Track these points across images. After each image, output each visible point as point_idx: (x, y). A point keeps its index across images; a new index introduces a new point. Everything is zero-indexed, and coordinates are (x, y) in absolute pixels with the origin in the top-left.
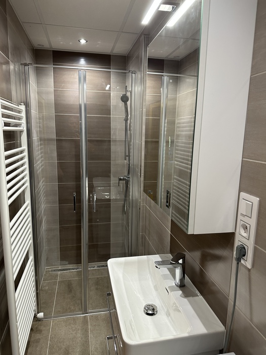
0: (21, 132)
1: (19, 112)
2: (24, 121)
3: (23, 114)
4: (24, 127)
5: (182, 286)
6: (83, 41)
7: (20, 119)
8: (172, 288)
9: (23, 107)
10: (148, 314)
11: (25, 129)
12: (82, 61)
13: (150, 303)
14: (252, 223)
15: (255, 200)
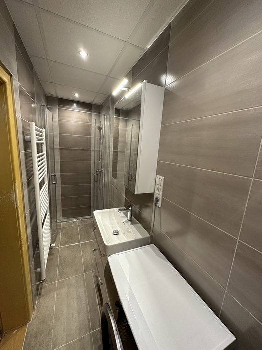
0: (43, 144)
1: (42, 133)
2: (44, 138)
3: (44, 134)
5: (131, 220)
6: (77, 95)
8: (126, 222)
9: (44, 130)
10: (114, 235)
11: (45, 142)
13: (116, 230)
14: (161, 188)
15: (162, 178)
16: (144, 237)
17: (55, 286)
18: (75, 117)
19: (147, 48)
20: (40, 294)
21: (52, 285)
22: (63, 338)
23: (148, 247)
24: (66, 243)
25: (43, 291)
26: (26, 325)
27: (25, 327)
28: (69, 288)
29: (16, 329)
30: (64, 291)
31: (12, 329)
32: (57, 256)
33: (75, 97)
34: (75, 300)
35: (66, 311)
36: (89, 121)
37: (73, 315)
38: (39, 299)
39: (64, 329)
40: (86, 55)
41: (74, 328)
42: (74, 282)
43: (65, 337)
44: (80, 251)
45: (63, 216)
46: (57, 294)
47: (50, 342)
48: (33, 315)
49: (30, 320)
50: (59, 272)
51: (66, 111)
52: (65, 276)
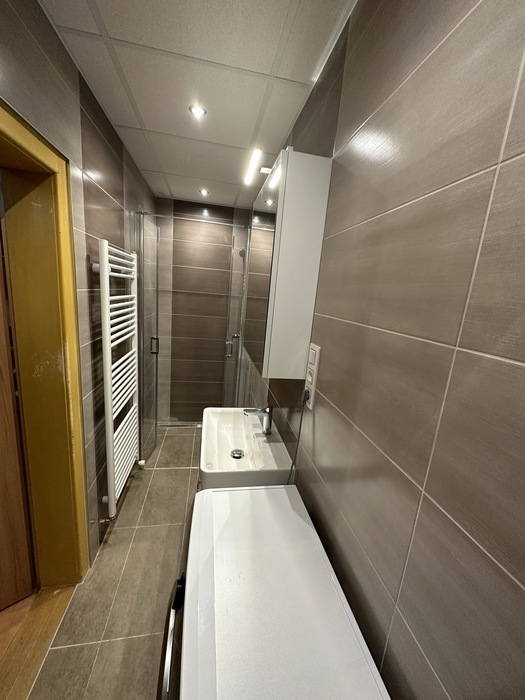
0: (132, 279)
1: (131, 260)
2: (135, 269)
3: (135, 263)
4: (134, 275)
5: (268, 433)
6: (204, 192)
7: (131, 267)
8: (257, 435)
9: (134, 256)
10: (234, 457)
11: (136, 277)
12: (206, 213)
13: (239, 449)
14: (315, 368)
15: (318, 348)
16: (282, 469)
17: (132, 533)
18: (203, 233)
19: (312, 83)
20: (106, 542)
21: (127, 530)
22: (124, 625)
23: (281, 490)
24: (166, 464)
25: (112, 537)
26: (74, 586)
27: (71, 589)
28: (153, 543)
29: (58, 588)
30: (145, 545)
31: (54, 586)
32: (147, 484)
33: (201, 195)
34: (158, 566)
35: (138, 582)
36: (226, 241)
37: (149, 591)
38: (103, 549)
39: (130, 611)
40: (202, 112)
41: (146, 614)
42: (164, 533)
43: (128, 626)
44: (187, 482)
45: (173, 414)
46: (132, 549)
47: (103, 624)
48: (89, 573)
49: (80, 579)
50: (144, 512)
51: (187, 223)
52: (153, 520)
